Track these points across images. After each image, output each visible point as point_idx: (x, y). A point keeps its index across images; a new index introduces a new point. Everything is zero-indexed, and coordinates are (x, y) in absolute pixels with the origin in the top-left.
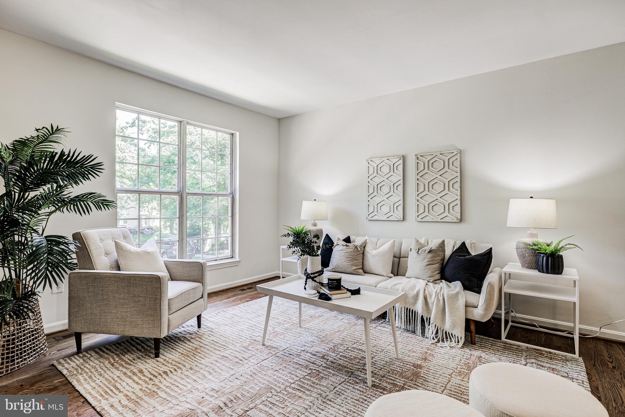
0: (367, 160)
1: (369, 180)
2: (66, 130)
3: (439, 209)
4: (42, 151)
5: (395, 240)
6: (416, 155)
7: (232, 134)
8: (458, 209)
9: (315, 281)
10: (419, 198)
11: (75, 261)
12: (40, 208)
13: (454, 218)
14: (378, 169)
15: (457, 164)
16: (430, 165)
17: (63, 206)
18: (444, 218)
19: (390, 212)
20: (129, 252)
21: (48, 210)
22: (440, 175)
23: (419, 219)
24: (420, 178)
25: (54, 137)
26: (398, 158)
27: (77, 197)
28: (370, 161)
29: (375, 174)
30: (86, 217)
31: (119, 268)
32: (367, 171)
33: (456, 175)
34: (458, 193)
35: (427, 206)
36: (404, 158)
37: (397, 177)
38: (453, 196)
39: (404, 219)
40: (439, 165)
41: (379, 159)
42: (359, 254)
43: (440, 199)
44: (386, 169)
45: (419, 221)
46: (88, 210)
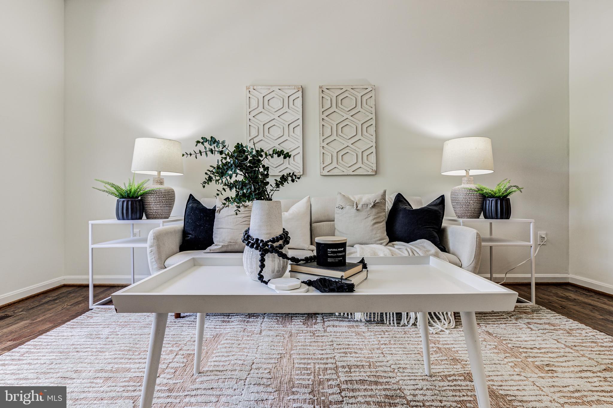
0: (248, 88)
1: (251, 117)
3: (350, 159)
5: (309, 198)
6: (320, 87)
8: (373, 158)
10: (324, 144)
13: (368, 169)
14: (265, 101)
15: (372, 102)
16: (339, 101)
18: (357, 171)
19: (284, 164)
22: (351, 116)
23: (325, 173)
24: (326, 118)
26: (295, 89)
28: (251, 90)
29: (260, 109)
32: (247, 104)
33: (371, 116)
34: (374, 138)
35: (335, 155)
36: (303, 90)
37: (294, 115)
38: (368, 142)
40: (349, 103)
41: (266, 87)
43: (351, 146)
44: (276, 104)
45: (326, 175)
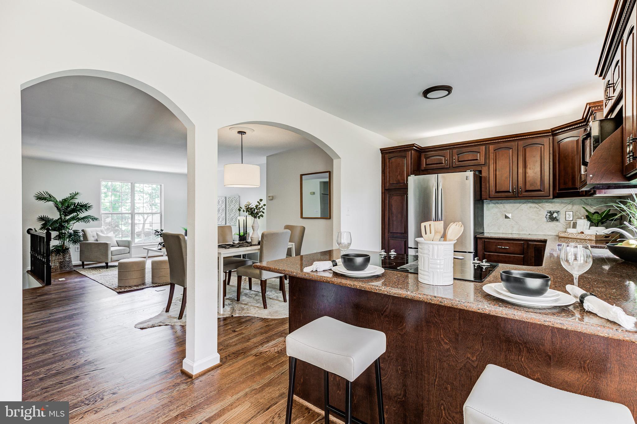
2: (81, 194)
4: (71, 203)
7: (161, 185)
11: (82, 240)
12: (70, 222)
17: (79, 220)
20: (101, 236)
21: (73, 222)
25: (76, 197)
27: (84, 217)
30: (88, 224)
31: (97, 241)
36: (226, 198)
37: (224, 206)
46: (89, 221)
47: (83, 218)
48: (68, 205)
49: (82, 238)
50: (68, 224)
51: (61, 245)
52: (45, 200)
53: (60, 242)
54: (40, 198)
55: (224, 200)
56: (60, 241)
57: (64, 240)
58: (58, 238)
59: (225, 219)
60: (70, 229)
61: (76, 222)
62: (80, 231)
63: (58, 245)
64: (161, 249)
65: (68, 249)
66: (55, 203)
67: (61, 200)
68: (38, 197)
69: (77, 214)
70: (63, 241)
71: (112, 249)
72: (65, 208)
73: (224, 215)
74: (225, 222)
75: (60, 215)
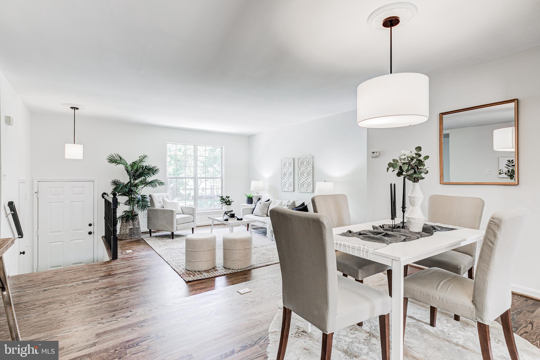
1: (282, 170)
2: (149, 156)
3: (305, 186)
4: (140, 166)
5: (282, 201)
6: (298, 158)
7: (222, 147)
8: (312, 186)
9: (227, 215)
10: (299, 180)
11: (150, 205)
12: (138, 186)
13: (310, 190)
14: (285, 164)
15: (311, 163)
16: (302, 163)
17: (147, 184)
18: (307, 191)
19: (289, 187)
20: (167, 202)
21: (142, 186)
22: (306, 169)
23: (299, 191)
24: (299, 170)
25: (144, 160)
26: (291, 159)
27: (151, 181)
29: (284, 167)
30: (155, 188)
31: (163, 208)
32: (280, 165)
33: (311, 169)
34: (312, 178)
35: (301, 184)
36: (294, 159)
37: (291, 169)
38: (310, 179)
39: (294, 191)
40: (305, 163)
41: (285, 159)
42: (266, 207)
43: (306, 181)
46: (156, 186)
47: (150, 183)
48: (137, 168)
49: (150, 204)
50: (137, 189)
51: (131, 210)
52: (116, 163)
53: (130, 208)
54: (112, 160)
55: (292, 161)
56: (130, 206)
57: (134, 205)
58: (128, 203)
59: (292, 185)
60: (138, 194)
61: (145, 186)
62: (148, 196)
63: (128, 211)
64: (227, 220)
65: (137, 215)
66: (125, 166)
67: (131, 163)
68: (110, 159)
69: (144, 178)
70: (132, 207)
71: (178, 217)
72: (134, 171)
73: (291, 180)
74: (292, 188)
75: (130, 179)
